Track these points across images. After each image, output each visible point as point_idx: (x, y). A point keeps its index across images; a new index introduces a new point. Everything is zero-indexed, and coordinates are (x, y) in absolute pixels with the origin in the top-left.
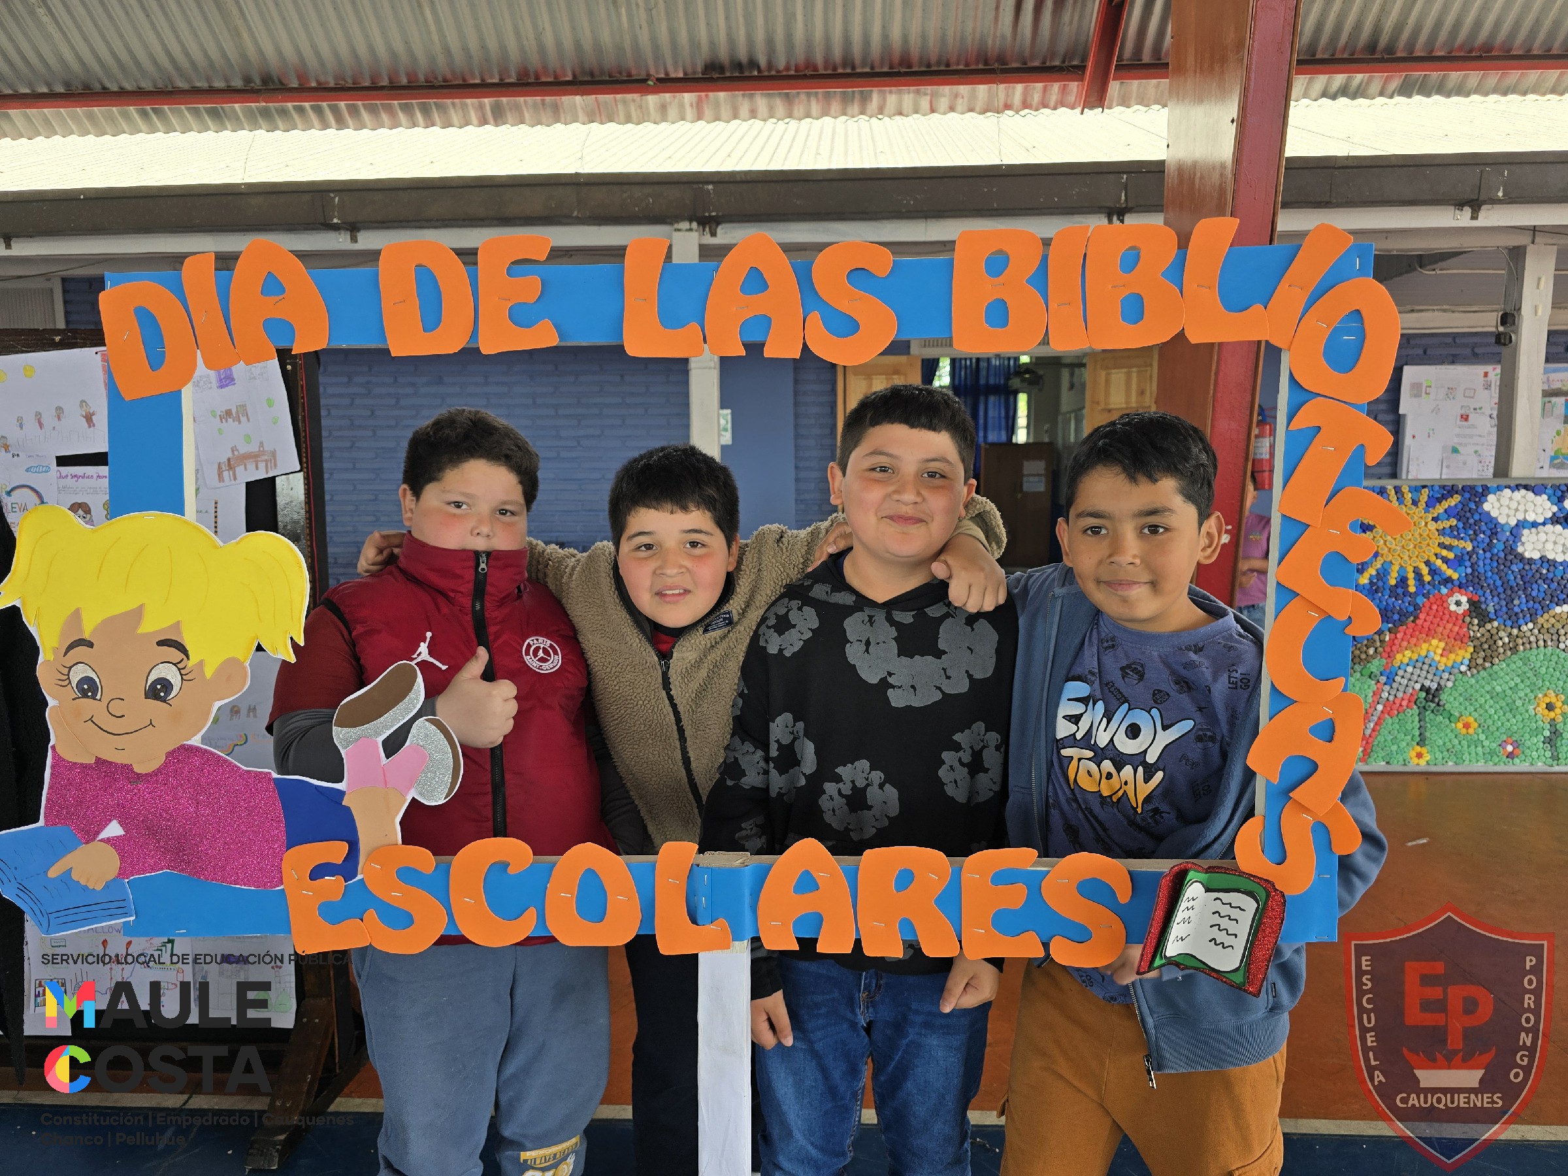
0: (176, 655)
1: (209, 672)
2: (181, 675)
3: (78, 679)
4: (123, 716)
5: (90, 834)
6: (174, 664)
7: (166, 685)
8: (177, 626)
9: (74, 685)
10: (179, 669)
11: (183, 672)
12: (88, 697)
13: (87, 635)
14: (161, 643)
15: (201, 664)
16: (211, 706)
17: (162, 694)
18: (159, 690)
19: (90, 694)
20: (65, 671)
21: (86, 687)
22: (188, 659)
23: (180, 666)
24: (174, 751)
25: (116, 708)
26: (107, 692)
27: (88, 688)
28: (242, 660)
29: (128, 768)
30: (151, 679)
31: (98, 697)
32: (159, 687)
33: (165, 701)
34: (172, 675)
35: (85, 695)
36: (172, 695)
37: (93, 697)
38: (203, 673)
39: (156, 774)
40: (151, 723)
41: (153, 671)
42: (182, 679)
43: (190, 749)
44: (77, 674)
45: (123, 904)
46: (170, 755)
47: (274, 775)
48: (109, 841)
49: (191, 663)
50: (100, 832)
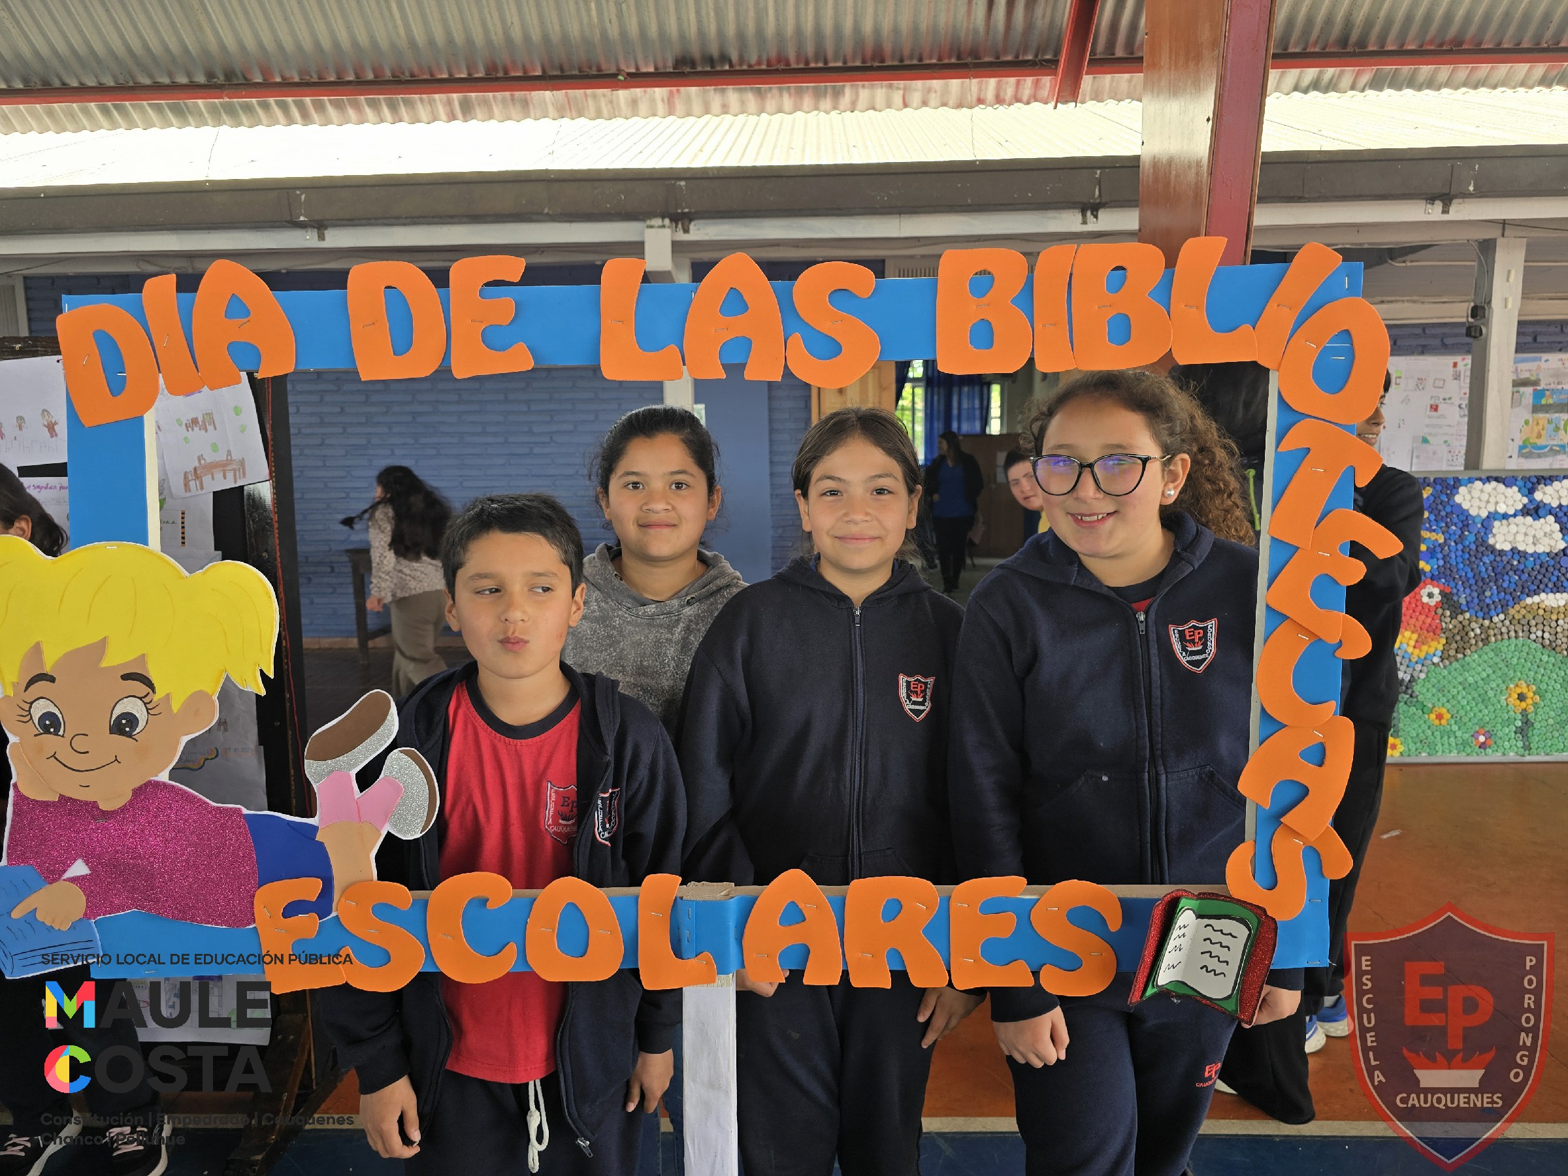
0: (142, 689)
1: (176, 706)
2: (147, 709)
3: (39, 715)
4: (88, 752)
5: (53, 874)
6: (141, 699)
7: (132, 720)
8: (142, 659)
9: (36, 722)
10: (145, 704)
11: (149, 706)
12: (51, 733)
13: (48, 669)
14: (126, 677)
15: (168, 697)
16: (178, 742)
17: (127, 729)
18: (124, 726)
19: (52, 730)
20: (26, 707)
21: (47, 722)
22: (154, 691)
23: (146, 700)
24: (140, 787)
25: (79, 743)
26: (69, 727)
27: (50, 724)
28: (211, 693)
29: (94, 804)
30: (117, 713)
31: (61, 733)
32: (124, 721)
33: (130, 736)
34: (137, 709)
35: (46, 730)
36: (138, 730)
37: (56, 733)
38: (170, 707)
39: (123, 809)
40: (116, 760)
41: (118, 705)
42: (148, 713)
43: (157, 785)
44: (40, 708)
45: (90, 944)
46: (136, 792)
47: (245, 812)
48: (73, 880)
49: (156, 698)
50: (65, 871)
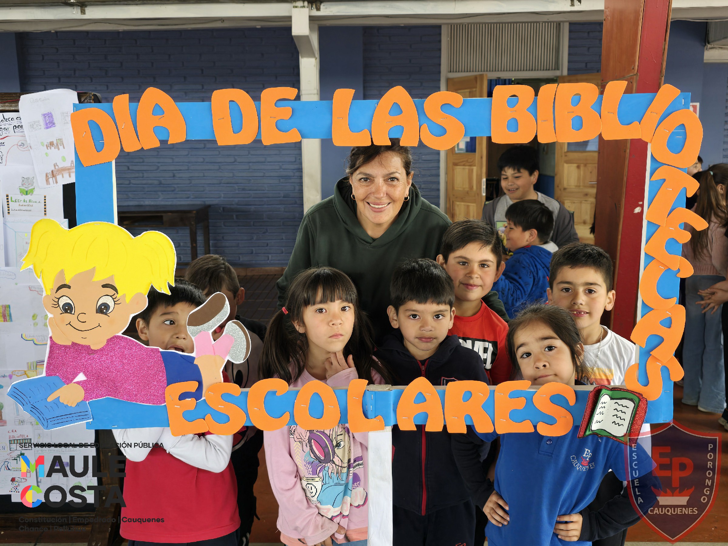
0: (110, 291)
1: (128, 300)
2: (114, 301)
3: (63, 304)
4: (85, 322)
5: (68, 380)
6: (111, 296)
7: (107, 306)
8: (112, 277)
9: (61, 307)
10: (113, 299)
11: (115, 300)
12: (68, 313)
13: (67, 283)
14: (104, 286)
15: (124, 296)
16: (129, 317)
17: (105, 311)
18: (103, 309)
19: (69, 311)
20: (57, 300)
21: (67, 308)
22: (118, 293)
23: (113, 297)
25: (82, 318)
26: (78, 310)
27: (68, 308)
28: (144, 294)
29: (87, 348)
30: (99, 303)
31: (73, 313)
32: (103, 307)
33: (106, 314)
34: (109, 301)
35: (66, 311)
36: (109, 312)
37: (71, 313)
38: (125, 300)
39: (102, 350)
40: (99, 325)
41: (100, 300)
42: (115, 303)
43: (118, 336)
44: (63, 301)
45: (86, 413)
46: (110, 340)
47: (161, 350)
48: (78, 383)
49: (119, 296)
50: (74, 378)
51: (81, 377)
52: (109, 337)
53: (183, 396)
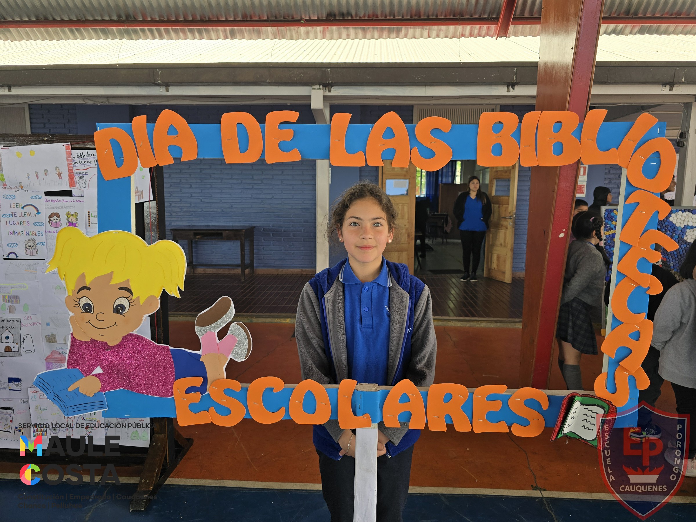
0: (127, 294)
1: (142, 302)
2: (129, 303)
3: (83, 304)
4: (103, 320)
5: (87, 372)
6: (127, 298)
7: (122, 307)
8: (128, 280)
9: (82, 307)
10: (129, 300)
11: (130, 301)
12: (88, 312)
13: (87, 285)
14: (120, 289)
15: (138, 298)
16: (142, 317)
17: (121, 311)
18: (119, 309)
20: (78, 300)
22: (133, 296)
23: (129, 299)
24: (126, 336)
25: (100, 317)
26: (96, 310)
28: (157, 297)
29: (105, 343)
30: (116, 304)
31: (92, 312)
32: (119, 308)
33: (122, 314)
34: (124, 302)
35: (86, 311)
36: (125, 312)
37: (90, 312)
38: (139, 302)
39: (118, 345)
40: (116, 324)
41: (117, 301)
42: (130, 304)
43: (133, 335)
44: (83, 302)
45: (102, 403)
46: (124, 338)
47: (170, 348)
48: (96, 375)
49: (134, 298)
50: (92, 371)
51: (98, 370)
52: (124, 335)
53: (189, 390)
